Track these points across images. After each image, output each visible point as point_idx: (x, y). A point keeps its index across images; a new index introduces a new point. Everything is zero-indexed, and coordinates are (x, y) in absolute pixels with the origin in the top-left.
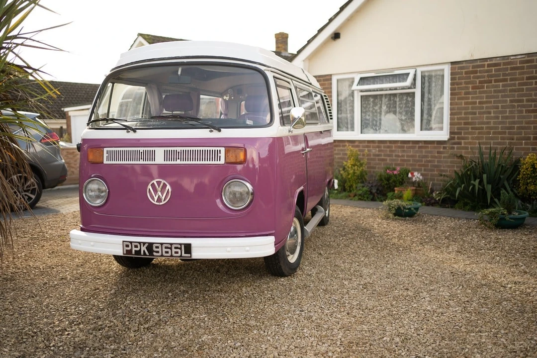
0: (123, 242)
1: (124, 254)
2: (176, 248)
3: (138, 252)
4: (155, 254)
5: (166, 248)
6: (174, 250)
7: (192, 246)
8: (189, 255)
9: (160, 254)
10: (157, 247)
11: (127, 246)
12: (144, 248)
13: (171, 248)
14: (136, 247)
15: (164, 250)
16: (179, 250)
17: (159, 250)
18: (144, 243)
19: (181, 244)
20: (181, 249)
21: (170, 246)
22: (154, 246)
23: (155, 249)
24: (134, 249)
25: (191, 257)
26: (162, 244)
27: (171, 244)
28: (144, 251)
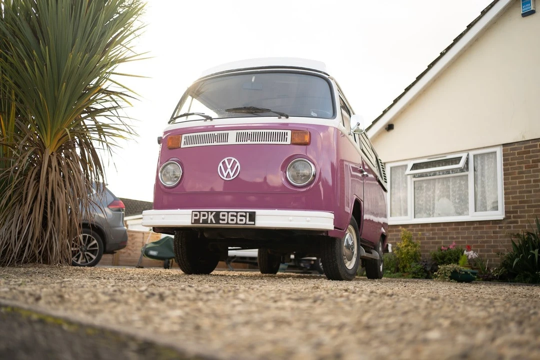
0: (193, 211)
1: (192, 223)
2: (241, 216)
3: (205, 222)
4: (221, 222)
5: (232, 216)
6: (239, 218)
7: (256, 214)
8: (253, 223)
9: (226, 222)
10: (224, 215)
11: (196, 215)
12: (211, 217)
13: (236, 216)
14: (204, 215)
15: (230, 218)
16: (244, 218)
17: (226, 218)
18: (212, 212)
19: (246, 212)
20: (245, 216)
21: (235, 214)
22: (221, 214)
23: (221, 217)
24: (202, 218)
25: (254, 224)
26: (228, 212)
27: (237, 212)
28: (211, 219)
